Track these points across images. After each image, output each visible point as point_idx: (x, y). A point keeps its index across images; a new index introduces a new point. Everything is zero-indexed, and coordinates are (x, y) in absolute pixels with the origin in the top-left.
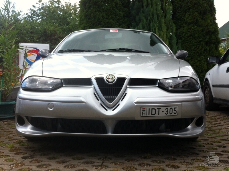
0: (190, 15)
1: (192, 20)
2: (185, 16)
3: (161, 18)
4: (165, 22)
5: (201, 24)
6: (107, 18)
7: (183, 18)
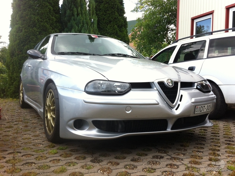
0: (111, 27)
1: (113, 31)
2: (107, 27)
3: (90, 26)
4: (93, 31)
5: (120, 35)
6: (41, 22)
7: (105, 29)
